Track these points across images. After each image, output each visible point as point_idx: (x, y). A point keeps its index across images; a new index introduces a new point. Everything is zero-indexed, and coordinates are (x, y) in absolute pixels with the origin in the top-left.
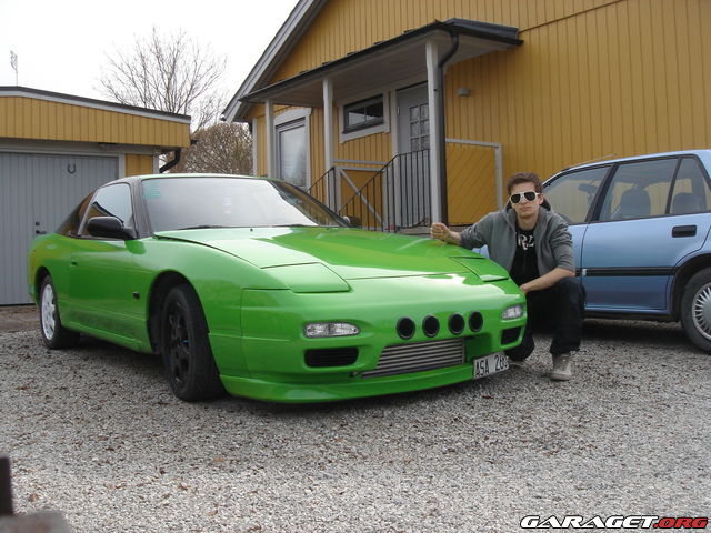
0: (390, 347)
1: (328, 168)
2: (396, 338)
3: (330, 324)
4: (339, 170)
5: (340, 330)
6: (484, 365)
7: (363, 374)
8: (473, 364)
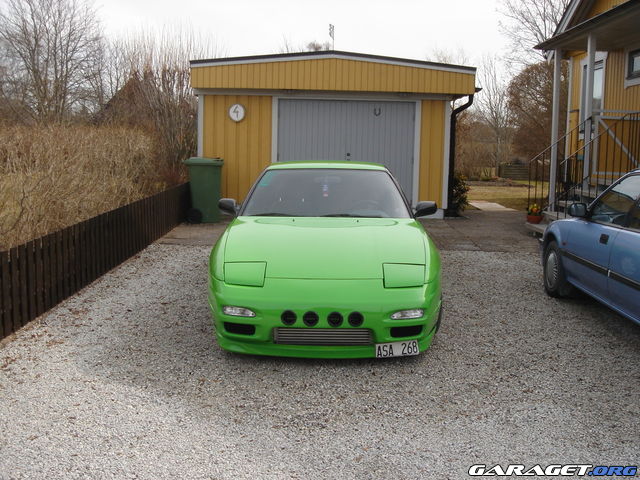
1: (586, 118)
2: (280, 323)
4: (597, 119)
6: (387, 349)
8: (374, 347)
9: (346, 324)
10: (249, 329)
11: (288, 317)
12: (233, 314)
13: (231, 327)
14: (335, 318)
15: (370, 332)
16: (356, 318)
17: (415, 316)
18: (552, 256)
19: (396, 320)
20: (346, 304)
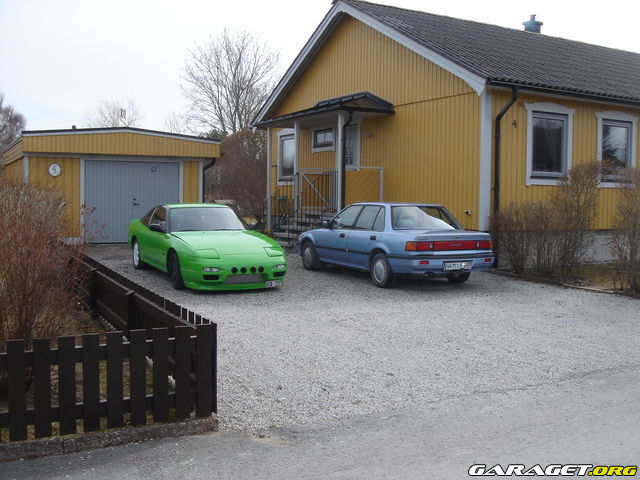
0: (230, 276)
2: (231, 273)
3: (211, 268)
4: (301, 174)
5: (214, 270)
7: (220, 283)
8: (264, 283)
9: (257, 272)
10: (216, 277)
11: (234, 270)
12: (207, 271)
13: (207, 277)
14: (253, 270)
15: (266, 275)
16: (261, 269)
17: (281, 268)
18: (307, 250)
19: (275, 270)
20: (257, 264)
